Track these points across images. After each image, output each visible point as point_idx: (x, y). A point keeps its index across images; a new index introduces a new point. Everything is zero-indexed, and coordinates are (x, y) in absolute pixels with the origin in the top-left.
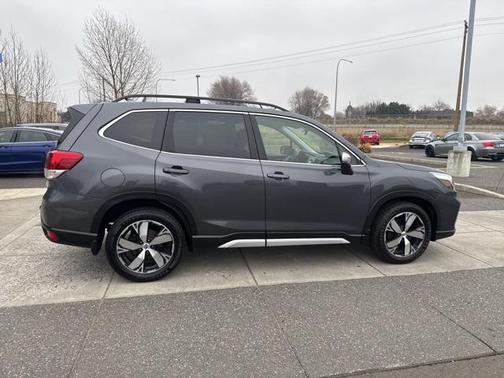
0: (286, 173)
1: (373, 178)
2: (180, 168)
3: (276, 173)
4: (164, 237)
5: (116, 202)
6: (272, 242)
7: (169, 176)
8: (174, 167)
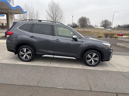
0: (59, 40)
1: (83, 43)
2: (33, 37)
3: (57, 40)
4: (29, 52)
5: (19, 43)
6: (55, 56)
7: (30, 38)
8: (32, 36)
